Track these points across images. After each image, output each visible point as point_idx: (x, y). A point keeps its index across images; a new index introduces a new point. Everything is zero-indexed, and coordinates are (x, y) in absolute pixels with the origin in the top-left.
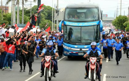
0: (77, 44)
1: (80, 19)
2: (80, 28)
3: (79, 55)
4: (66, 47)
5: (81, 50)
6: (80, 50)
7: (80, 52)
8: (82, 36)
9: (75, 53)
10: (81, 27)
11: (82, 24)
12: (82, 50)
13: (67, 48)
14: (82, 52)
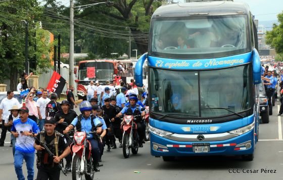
0: (189, 121)
1: (195, 49)
2: (196, 74)
3: (196, 152)
4: (157, 130)
5: (201, 138)
6: (199, 137)
7: (198, 145)
8: (202, 97)
9: (184, 146)
10: (199, 71)
11: (201, 64)
12: (203, 137)
13: (161, 135)
14: (203, 145)
